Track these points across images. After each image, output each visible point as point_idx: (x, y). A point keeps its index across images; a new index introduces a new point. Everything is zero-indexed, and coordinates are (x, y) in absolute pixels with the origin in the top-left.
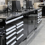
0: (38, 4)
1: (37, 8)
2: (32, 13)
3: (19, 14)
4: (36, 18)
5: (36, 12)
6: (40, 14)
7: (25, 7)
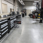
0: (21, 13)
1: (21, 14)
2: (19, 16)
3: (15, 16)
4: (20, 17)
5: (20, 15)
6: (21, 16)
7: (17, 14)
